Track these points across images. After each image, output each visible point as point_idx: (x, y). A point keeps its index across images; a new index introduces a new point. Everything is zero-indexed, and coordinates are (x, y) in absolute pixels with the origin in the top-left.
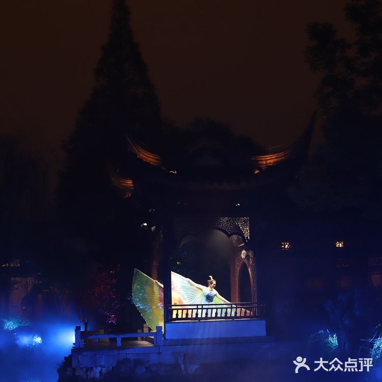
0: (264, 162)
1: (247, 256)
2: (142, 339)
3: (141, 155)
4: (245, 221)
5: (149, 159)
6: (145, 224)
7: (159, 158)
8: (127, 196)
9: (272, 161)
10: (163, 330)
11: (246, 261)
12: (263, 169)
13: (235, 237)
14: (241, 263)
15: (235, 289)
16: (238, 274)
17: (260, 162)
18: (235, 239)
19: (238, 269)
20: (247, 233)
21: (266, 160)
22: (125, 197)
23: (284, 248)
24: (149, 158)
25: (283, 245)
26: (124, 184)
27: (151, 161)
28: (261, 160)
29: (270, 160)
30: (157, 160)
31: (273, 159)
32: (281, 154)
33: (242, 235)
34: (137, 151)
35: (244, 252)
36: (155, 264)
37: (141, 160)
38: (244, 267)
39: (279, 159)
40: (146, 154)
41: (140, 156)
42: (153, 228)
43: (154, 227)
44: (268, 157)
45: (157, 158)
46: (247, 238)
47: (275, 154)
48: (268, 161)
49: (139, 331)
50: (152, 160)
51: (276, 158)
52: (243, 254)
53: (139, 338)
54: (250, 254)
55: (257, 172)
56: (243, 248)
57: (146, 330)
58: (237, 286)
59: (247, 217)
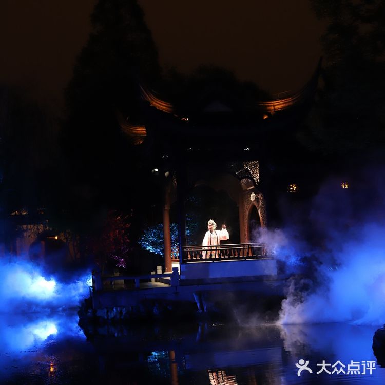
0: (273, 108)
1: (257, 199)
2: (156, 281)
3: (154, 103)
4: (255, 165)
5: (162, 107)
6: (156, 170)
7: (171, 106)
8: (138, 143)
9: (280, 106)
10: (179, 271)
11: (255, 204)
12: (271, 113)
13: (244, 181)
14: (251, 205)
15: (244, 231)
16: (247, 216)
17: (268, 108)
18: (244, 182)
19: (247, 212)
20: (257, 177)
21: (274, 106)
22: (136, 144)
23: (293, 190)
24: (161, 105)
25: (291, 187)
26: (134, 132)
27: (163, 109)
28: (269, 106)
29: (278, 105)
30: (169, 107)
31: (281, 104)
32: (289, 99)
33: (252, 178)
34: (150, 99)
35: (253, 194)
36: (166, 208)
37: (154, 108)
38: (254, 210)
39: (287, 105)
40: (158, 102)
41: (152, 104)
42: (167, 174)
43: (168, 172)
44: (276, 103)
45: (170, 106)
46: (257, 181)
47: (282, 99)
48: (277, 107)
49: (153, 273)
50: (165, 108)
51: (283, 103)
52: (253, 196)
53: (153, 280)
54: (260, 196)
55: (265, 117)
56: (252, 191)
57: (159, 272)
58: (247, 227)
59: (256, 161)
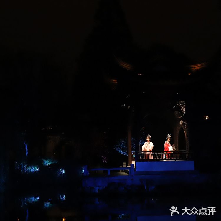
0: (194, 69)
1: (184, 124)
2: (122, 171)
6: (124, 105)
8: (114, 89)
9: (198, 68)
10: (134, 166)
11: (183, 127)
12: (193, 72)
13: (176, 112)
14: (180, 128)
16: (178, 134)
17: (192, 69)
19: (178, 132)
20: (184, 111)
21: (195, 67)
22: (112, 89)
23: (205, 119)
24: (126, 66)
25: (205, 117)
26: (112, 82)
29: (197, 67)
30: (131, 67)
31: (199, 66)
32: (204, 64)
33: (181, 111)
34: (119, 62)
35: (182, 121)
36: (129, 128)
37: (121, 67)
38: (182, 130)
39: (203, 67)
40: (124, 64)
41: (121, 65)
42: (129, 107)
46: (184, 113)
47: (200, 64)
49: (121, 167)
50: (128, 67)
51: (201, 66)
52: (181, 122)
53: (121, 171)
54: (185, 122)
55: (189, 74)
56: (181, 119)
57: (124, 166)
58: (178, 141)
59: (183, 101)
